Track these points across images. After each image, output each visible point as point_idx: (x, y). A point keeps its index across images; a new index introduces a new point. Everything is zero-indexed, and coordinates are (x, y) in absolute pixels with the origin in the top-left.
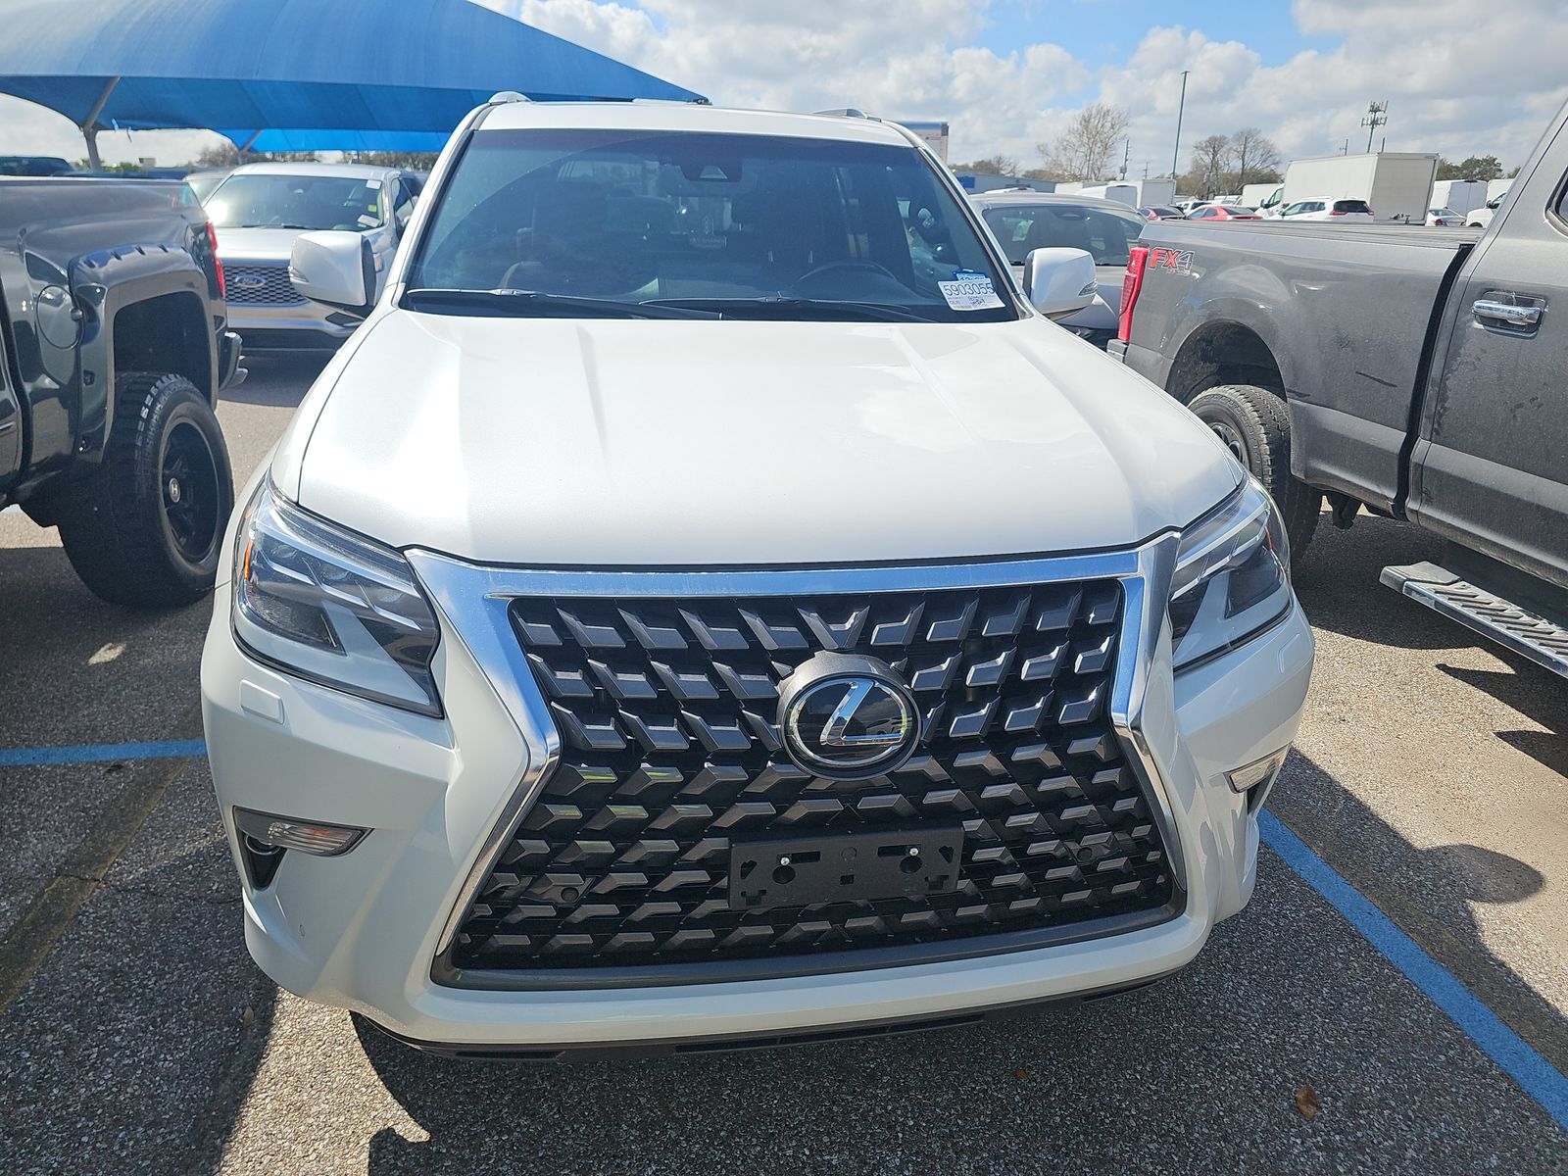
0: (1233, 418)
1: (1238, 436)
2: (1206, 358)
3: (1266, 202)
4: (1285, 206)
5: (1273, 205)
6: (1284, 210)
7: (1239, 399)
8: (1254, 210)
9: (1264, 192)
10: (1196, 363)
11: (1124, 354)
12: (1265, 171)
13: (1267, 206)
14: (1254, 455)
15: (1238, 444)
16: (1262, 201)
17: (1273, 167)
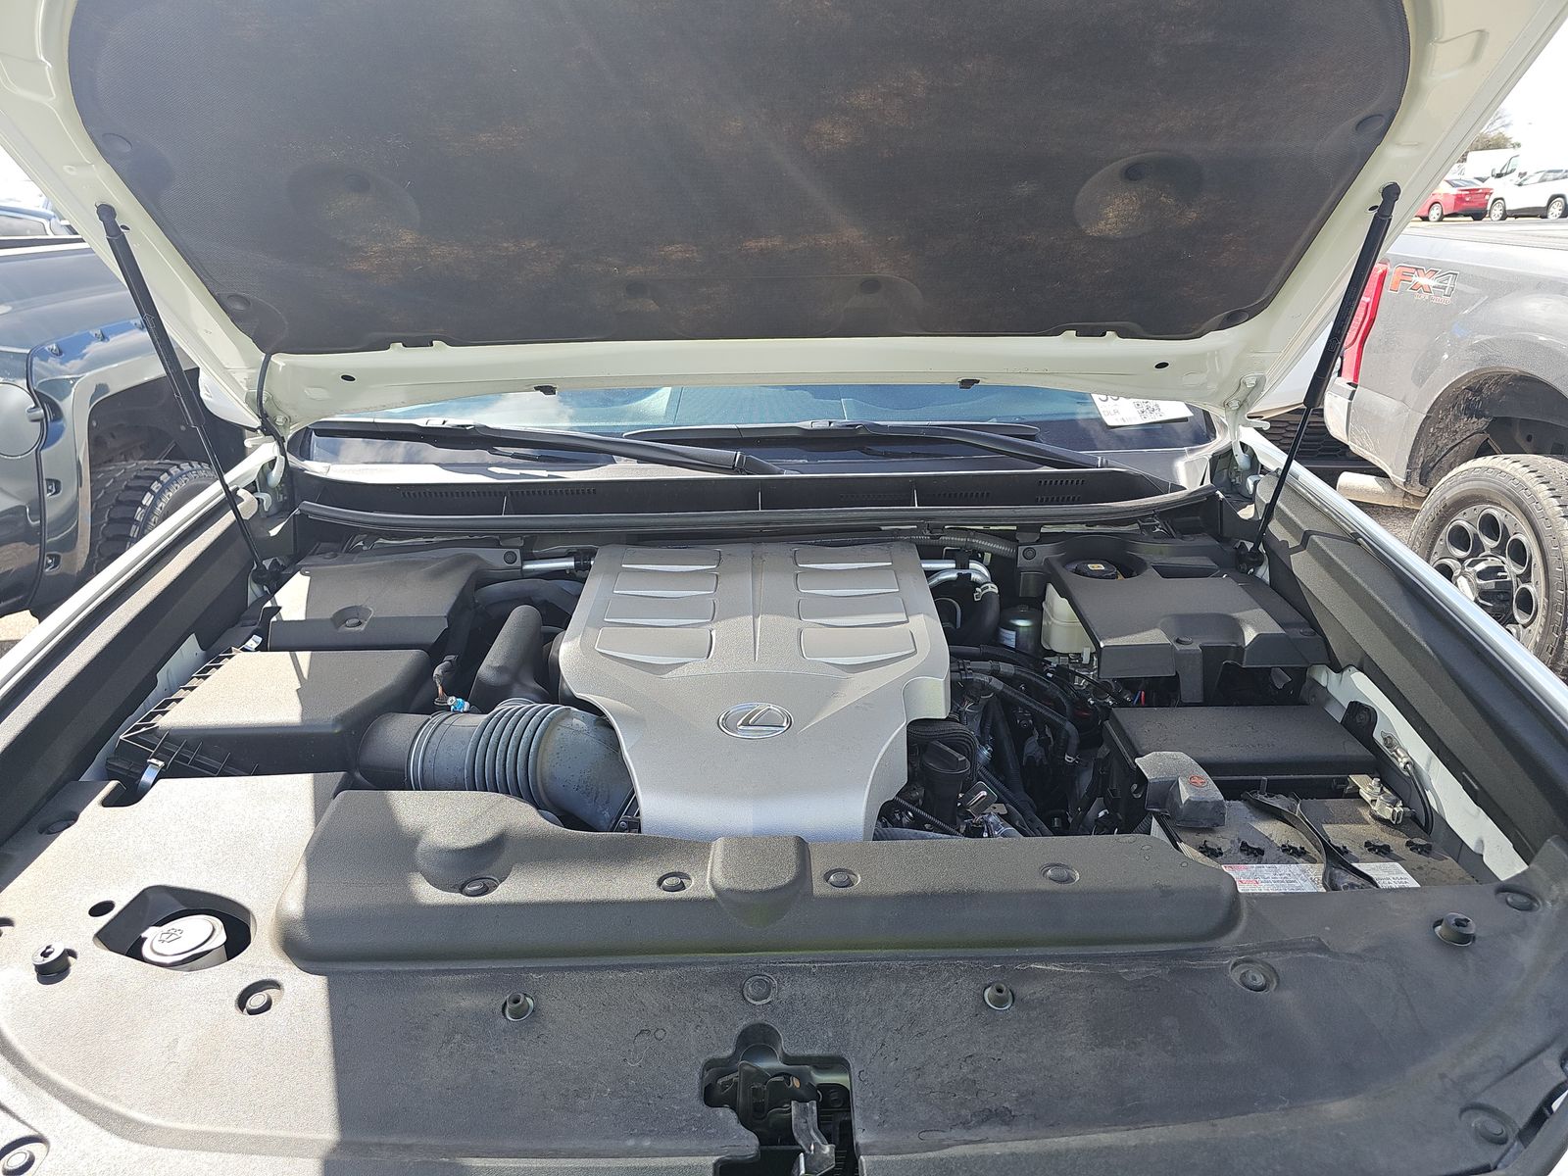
0: (1519, 505)
1: (1525, 527)
2: (1471, 411)
3: (1498, 171)
4: (1522, 175)
5: (1506, 174)
6: (1520, 180)
7: (1530, 480)
8: (1483, 180)
9: (1495, 159)
10: (1457, 418)
11: (1351, 398)
12: (1492, 134)
13: (1499, 176)
14: (1552, 559)
15: (1523, 539)
16: (1493, 170)
17: (1502, 130)
